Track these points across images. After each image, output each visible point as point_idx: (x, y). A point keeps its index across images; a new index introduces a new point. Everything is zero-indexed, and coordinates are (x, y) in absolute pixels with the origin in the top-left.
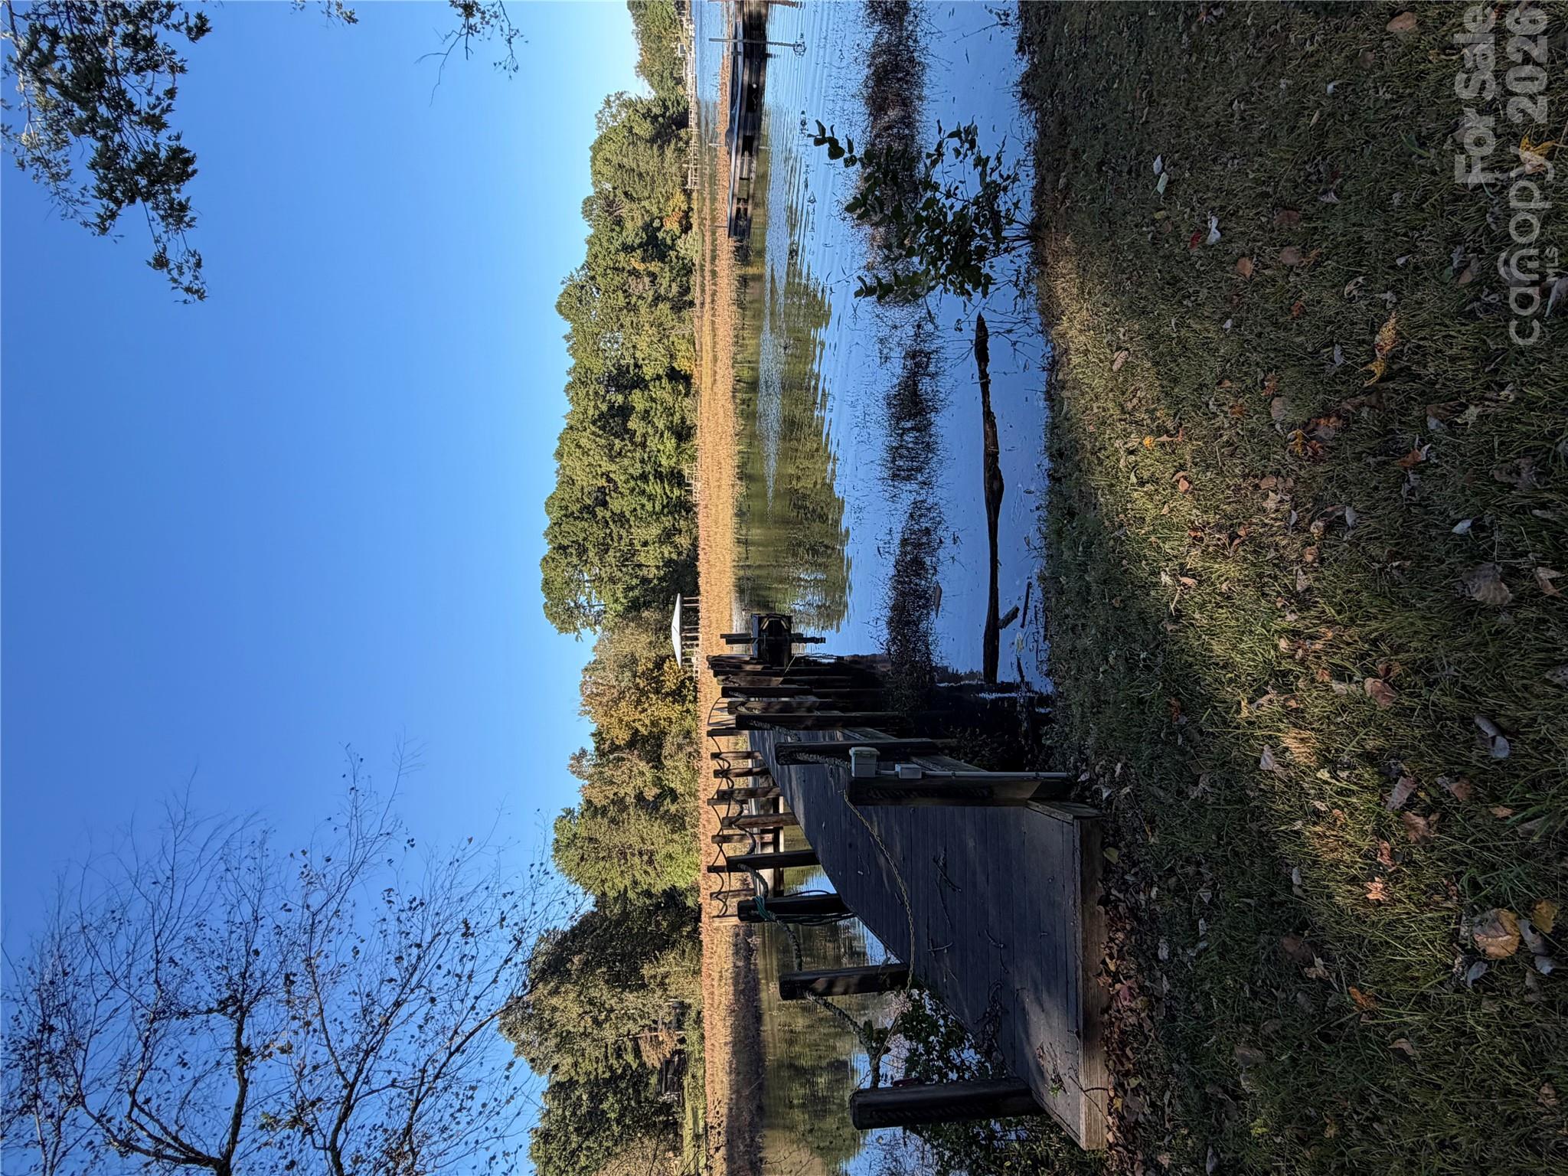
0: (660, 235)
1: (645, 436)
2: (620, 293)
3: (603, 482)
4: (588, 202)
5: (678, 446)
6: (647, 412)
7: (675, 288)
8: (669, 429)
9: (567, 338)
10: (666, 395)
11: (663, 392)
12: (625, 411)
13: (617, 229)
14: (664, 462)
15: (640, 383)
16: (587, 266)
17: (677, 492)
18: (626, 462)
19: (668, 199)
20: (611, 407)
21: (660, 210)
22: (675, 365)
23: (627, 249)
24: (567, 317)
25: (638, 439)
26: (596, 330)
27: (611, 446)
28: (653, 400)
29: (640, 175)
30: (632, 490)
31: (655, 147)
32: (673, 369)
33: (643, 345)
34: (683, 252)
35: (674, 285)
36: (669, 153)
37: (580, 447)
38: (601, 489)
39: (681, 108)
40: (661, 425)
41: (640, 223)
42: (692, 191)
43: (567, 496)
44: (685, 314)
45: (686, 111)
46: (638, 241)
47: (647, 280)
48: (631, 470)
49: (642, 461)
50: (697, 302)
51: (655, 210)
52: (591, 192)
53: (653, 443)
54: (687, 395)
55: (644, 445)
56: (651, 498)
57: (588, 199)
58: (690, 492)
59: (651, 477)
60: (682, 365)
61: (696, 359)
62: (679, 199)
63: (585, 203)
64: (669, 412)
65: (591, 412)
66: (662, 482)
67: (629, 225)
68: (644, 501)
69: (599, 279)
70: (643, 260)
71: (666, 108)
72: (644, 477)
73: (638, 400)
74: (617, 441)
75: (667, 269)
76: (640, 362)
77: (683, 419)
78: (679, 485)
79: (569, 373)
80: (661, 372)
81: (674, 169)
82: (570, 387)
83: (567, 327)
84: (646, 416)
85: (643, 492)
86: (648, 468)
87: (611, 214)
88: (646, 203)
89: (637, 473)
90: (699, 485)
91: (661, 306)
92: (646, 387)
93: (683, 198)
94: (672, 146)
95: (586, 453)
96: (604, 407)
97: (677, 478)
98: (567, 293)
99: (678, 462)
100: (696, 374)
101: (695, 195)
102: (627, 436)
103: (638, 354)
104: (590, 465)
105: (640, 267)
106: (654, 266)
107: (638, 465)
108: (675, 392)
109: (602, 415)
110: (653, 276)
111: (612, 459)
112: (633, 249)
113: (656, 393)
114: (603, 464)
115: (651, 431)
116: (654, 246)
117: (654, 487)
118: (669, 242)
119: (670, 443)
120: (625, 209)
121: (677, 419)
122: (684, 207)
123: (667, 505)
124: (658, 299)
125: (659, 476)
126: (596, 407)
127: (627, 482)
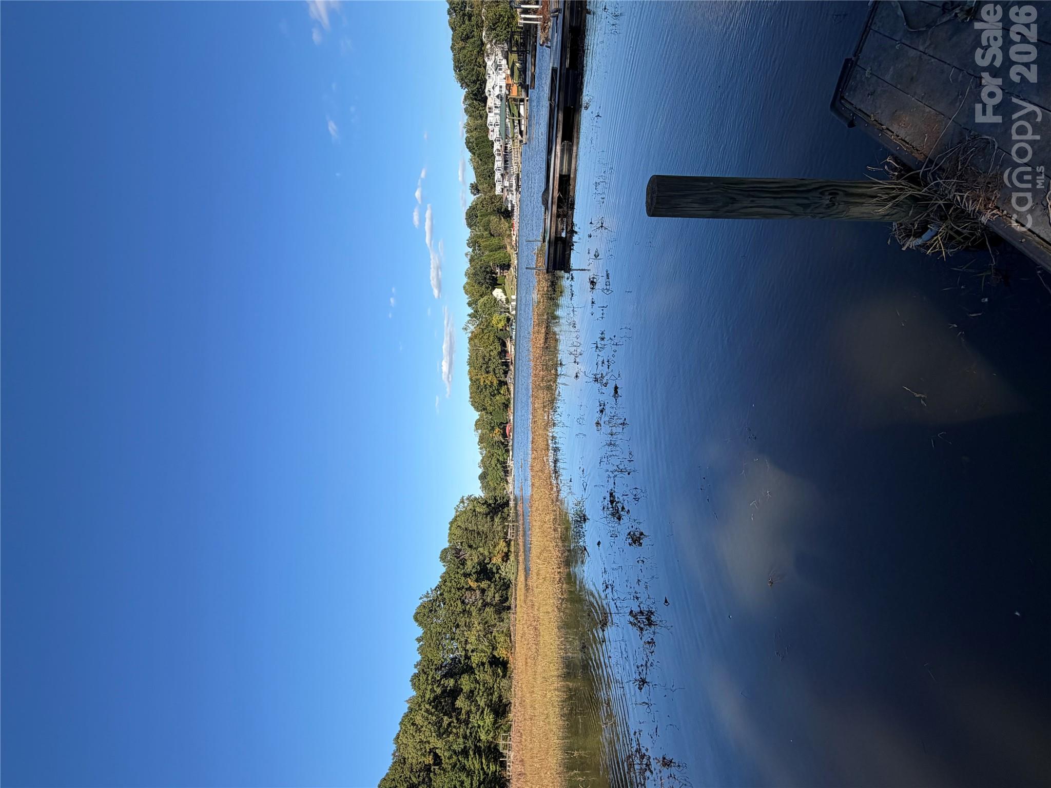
0: (489, 566)
1: (468, 713)
2: (459, 602)
3: (429, 760)
4: (445, 551)
5: (495, 722)
6: (472, 692)
7: (497, 598)
8: (488, 706)
9: (419, 640)
10: (487, 677)
11: (485, 676)
12: (455, 693)
13: (461, 567)
14: (483, 737)
15: (469, 670)
16: (439, 587)
17: (492, 767)
18: (451, 738)
19: (495, 547)
20: (444, 692)
21: (490, 553)
22: (495, 653)
23: (466, 575)
24: (420, 624)
25: (463, 717)
26: (439, 630)
27: (439, 723)
28: (477, 682)
29: (478, 533)
30: (454, 766)
31: (488, 517)
32: (494, 656)
33: (472, 639)
34: (504, 574)
35: (497, 595)
36: (497, 520)
37: (413, 724)
38: (428, 769)
39: (505, 500)
40: (482, 704)
41: (476, 560)
42: (510, 540)
43: (397, 776)
44: (504, 615)
45: (508, 501)
46: (474, 571)
47: (478, 592)
48: (455, 747)
49: (465, 737)
50: (513, 606)
51: (486, 553)
52: (447, 545)
53: (474, 720)
54: (504, 676)
55: (467, 722)
56: (470, 773)
57: (445, 549)
58: (503, 765)
59: (471, 753)
60: (501, 653)
61: (511, 648)
62: (502, 544)
63: (442, 552)
64: (490, 691)
65: (427, 696)
66: (480, 757)
67: (469, 563)
68: (463, 777)
69: (445, 594)
70: (477, 581)
71: (496, 500)
72: (465, 752)
73: (466, 683)
74: (445, 718)
75: (492, 585)
76: (470, 654)
77: (500, 696)
78: (495, 761)
79: (416, 666)
80: (484, 660)
81: (500, 528)
82: (416, 676)
83: (420, 631)
84: (471, 696)
85: (463, 768)
86: (469, 743)
87: (458, 558)
88: (481, 549)
89: (457, 747)
90: (512, 754)
91: (487, 609)
92: (473, 673)
93: (504, 544)
94: (499, 516)
95: (419, 730)
96: (439, 691)
97: (494, 754)
98: (423, 606)
99: (494, 738)
100: (511, 658)
101: (512, 543)
102: (454, 714)
103: (469, 647)
104: (421, 742)
105: (474, 585)
106: (484, 584)
107: (461, 740)
108: (495, 674)
109: (436, 698)
110: (483, 591)
111: (440, 736)
112: (470, 575)
113: (480, 676)
114: (431, 740)
115: (473, 709)
116: (485, 572)
117: (473, 763)
118: (495, 570)
119: (489, 719)
120: (467, 553)
121: (495, 697)
122: (506, 550)
123: (483, 782)
124: (485, 604)
125: (478, 750)
126: (432, 691)
127: (450, 758)
